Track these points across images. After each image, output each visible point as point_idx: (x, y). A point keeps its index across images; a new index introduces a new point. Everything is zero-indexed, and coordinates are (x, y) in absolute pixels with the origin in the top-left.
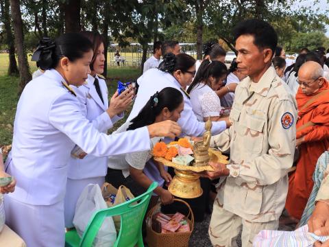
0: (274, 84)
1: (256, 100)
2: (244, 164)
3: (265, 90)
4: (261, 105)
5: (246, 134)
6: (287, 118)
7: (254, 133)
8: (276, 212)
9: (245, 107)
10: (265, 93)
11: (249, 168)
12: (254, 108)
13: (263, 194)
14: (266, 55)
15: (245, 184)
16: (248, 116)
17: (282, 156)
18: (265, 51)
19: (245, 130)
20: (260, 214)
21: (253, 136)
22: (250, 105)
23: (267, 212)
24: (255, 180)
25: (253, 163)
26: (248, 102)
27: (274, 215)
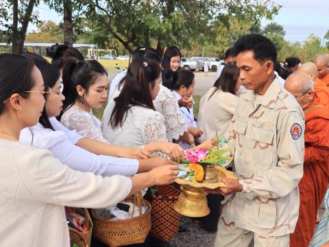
0: (281, 96)
1: (263, 112)
2: (254, 178)
3: (272, 102)
4: (269, 117)
5: (255, 147)
6: (296, 129)
7: (263, 145)
8: (291, 225)
9: (252, 120)
10: (272, 106)
11: (261, 181)
12: (261, 120)
13: (276, 207)
14: (268, 67)
15: (257, 198)
16: (255, 129)
17: (293, 167)
18: (266, 63)
19: (254, 143)
20: (274, 228)
21: (262, 148)
22: (257, 118)
23: (282, 225)
24: (268, 193)
25: (265, 176)
26: (255, 115)
27: (289, 228)
